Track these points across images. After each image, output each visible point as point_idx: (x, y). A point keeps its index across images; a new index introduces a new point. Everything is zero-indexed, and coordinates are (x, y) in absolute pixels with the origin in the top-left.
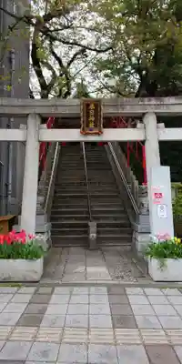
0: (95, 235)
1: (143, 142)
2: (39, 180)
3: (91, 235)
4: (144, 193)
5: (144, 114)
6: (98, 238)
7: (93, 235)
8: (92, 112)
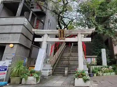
5: (78, 34)
7: (66, 72)
8: (62, 33)
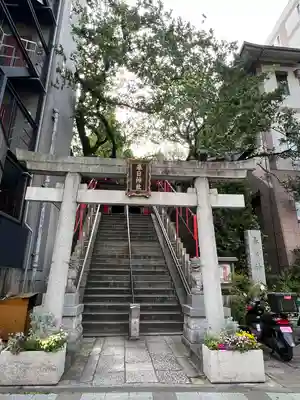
0: (137, 320)
1: (194, 209)
2: (73, 250)
3: (133, 321)
4: (197, 268)
5: (195, 178)
6: (141, 325)
7: (135, 322)
8: (139, 174)
